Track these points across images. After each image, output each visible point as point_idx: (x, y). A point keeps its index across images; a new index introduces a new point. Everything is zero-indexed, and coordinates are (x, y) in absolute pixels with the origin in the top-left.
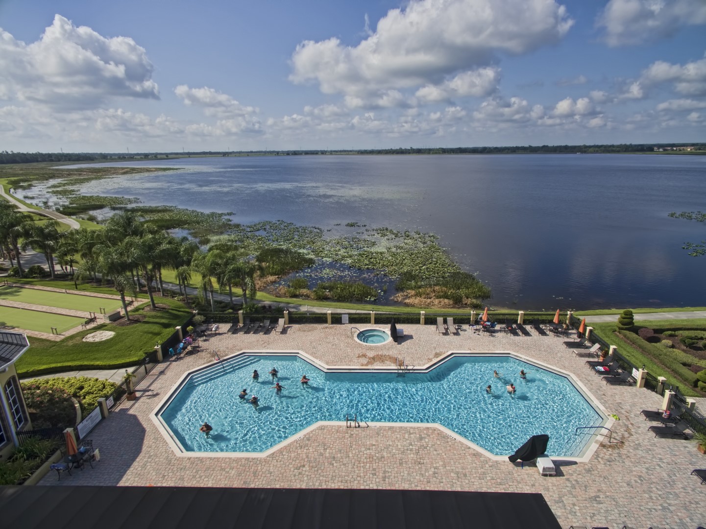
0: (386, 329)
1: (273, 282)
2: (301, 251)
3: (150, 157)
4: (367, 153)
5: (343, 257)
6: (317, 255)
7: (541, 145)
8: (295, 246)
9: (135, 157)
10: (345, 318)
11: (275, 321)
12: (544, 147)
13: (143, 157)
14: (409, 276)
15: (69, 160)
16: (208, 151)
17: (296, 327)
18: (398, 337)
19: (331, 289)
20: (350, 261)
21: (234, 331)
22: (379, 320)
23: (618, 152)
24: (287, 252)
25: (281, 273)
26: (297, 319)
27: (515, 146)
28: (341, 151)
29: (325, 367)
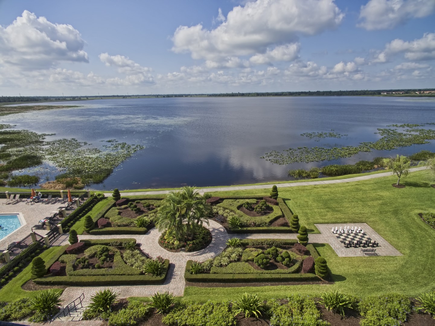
3: (76, 99)
4: (213, 96)
7: (316, 91)
9: (66, 99)
12: (318, 92)
13: (71, 99)
15: (22, 101)
16: (116, 95)
23: (360, 95)
27: (300, 91)
28: (199, 95)
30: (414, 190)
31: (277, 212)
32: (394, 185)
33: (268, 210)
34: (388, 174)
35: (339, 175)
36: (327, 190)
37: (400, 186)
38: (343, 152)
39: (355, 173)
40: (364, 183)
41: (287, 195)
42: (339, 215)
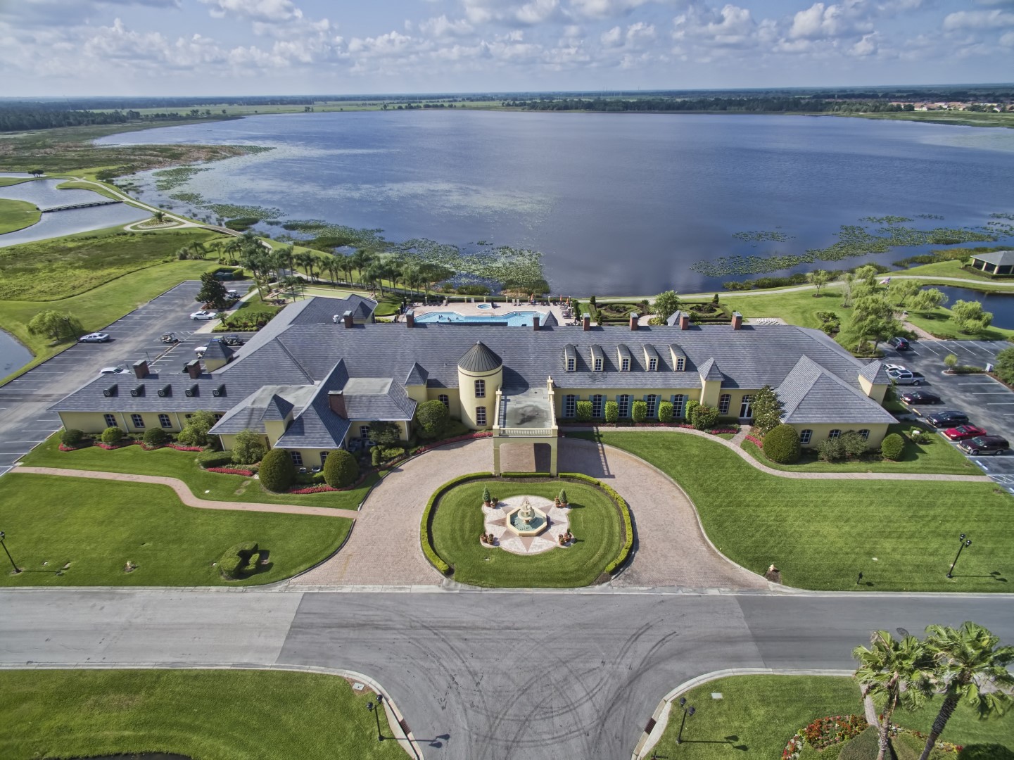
0: (490, 304)
1: (434, 286)
2: (446, 266)
5: (474, 270)
6: (457, 269)
8: (441, 262)
10: (473, 300)
11: (442, 302)
14: (511, 282)
17: (451, 304)
18: (494, 307)
19: (466, 289)
20: (478, 273)
21: (425, 305)
22: (487, 301)
24: (436, 266)
25: (437, 280)
26: (450, 301)
29: (464, 315)
30: (829, 299)
31: (719, 311)
32: (814, 296)
33: (712, 310)
34: (810, 287)
35: (768, 287)
36: (757, 299)
37: (819, 296)
38: (781, 263)
39: (786, 285)
40: (790, 294)
41: (725, 302)
42: (763, 314)
